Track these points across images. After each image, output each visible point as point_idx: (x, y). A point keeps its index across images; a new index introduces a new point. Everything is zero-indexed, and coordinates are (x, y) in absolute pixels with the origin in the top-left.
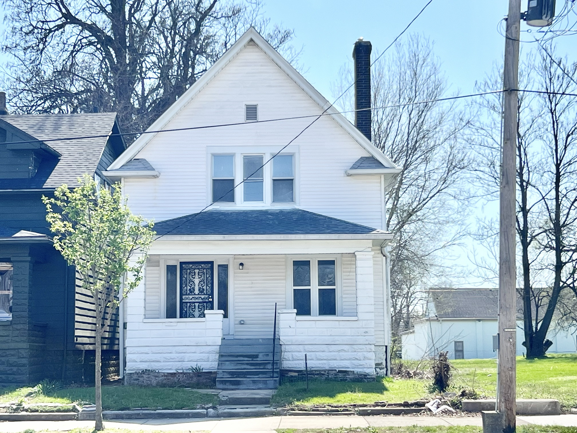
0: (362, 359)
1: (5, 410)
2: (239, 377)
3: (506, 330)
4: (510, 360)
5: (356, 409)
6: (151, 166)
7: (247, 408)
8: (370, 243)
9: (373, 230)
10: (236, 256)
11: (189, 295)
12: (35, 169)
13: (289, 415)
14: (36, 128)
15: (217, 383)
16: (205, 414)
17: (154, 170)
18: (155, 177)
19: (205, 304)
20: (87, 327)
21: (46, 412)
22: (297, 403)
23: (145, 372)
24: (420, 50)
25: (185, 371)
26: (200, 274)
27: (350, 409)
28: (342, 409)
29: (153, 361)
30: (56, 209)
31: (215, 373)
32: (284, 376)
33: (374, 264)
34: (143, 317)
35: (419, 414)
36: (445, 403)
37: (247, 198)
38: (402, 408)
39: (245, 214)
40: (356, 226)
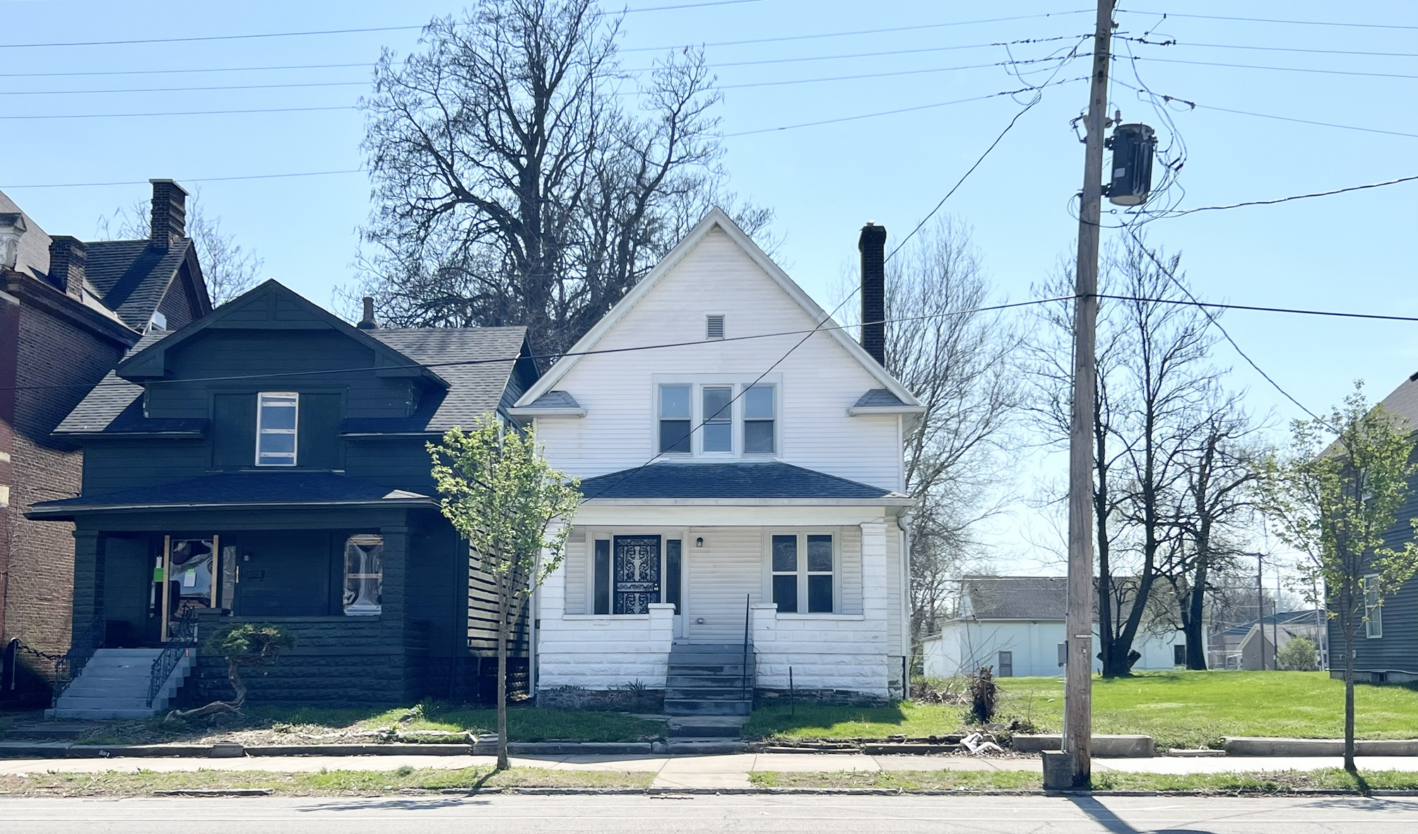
0: (870, 674)
1: (372, 739)
2: (696, 698)
3: (1078, 636)
4: (1082, 678)
5: (862, 745)
6: (574, 401)
7: (708, 742)
8: (881, 511)
9: (886, 492)
10: (692, 528)
11: (626, 582)
12: (414, 405)
13: (768, 752)
14: (415, 347)
15: (665, 706)
16: (647, 750)
17: (578, 406)
18: (580, 416)
19: (648, 595)
20: (484, 624)
21: (429, 743)
22: (778, 736)
23: (565, 689)
24: (953, 237)
25: (621, 689)
26: (642, 553)
27: (854, 745)
28: (842, 744)
29: (576, 674)
30: (445, 460)
31: (663, 692)
32: (759, 697)
33: (887, 542)
34: (563, 611)
35: (951, 754)
36: (989, 739)
37: (708, 447)
38: (927, 745)
39: (706, 469)
40: (861, 486)
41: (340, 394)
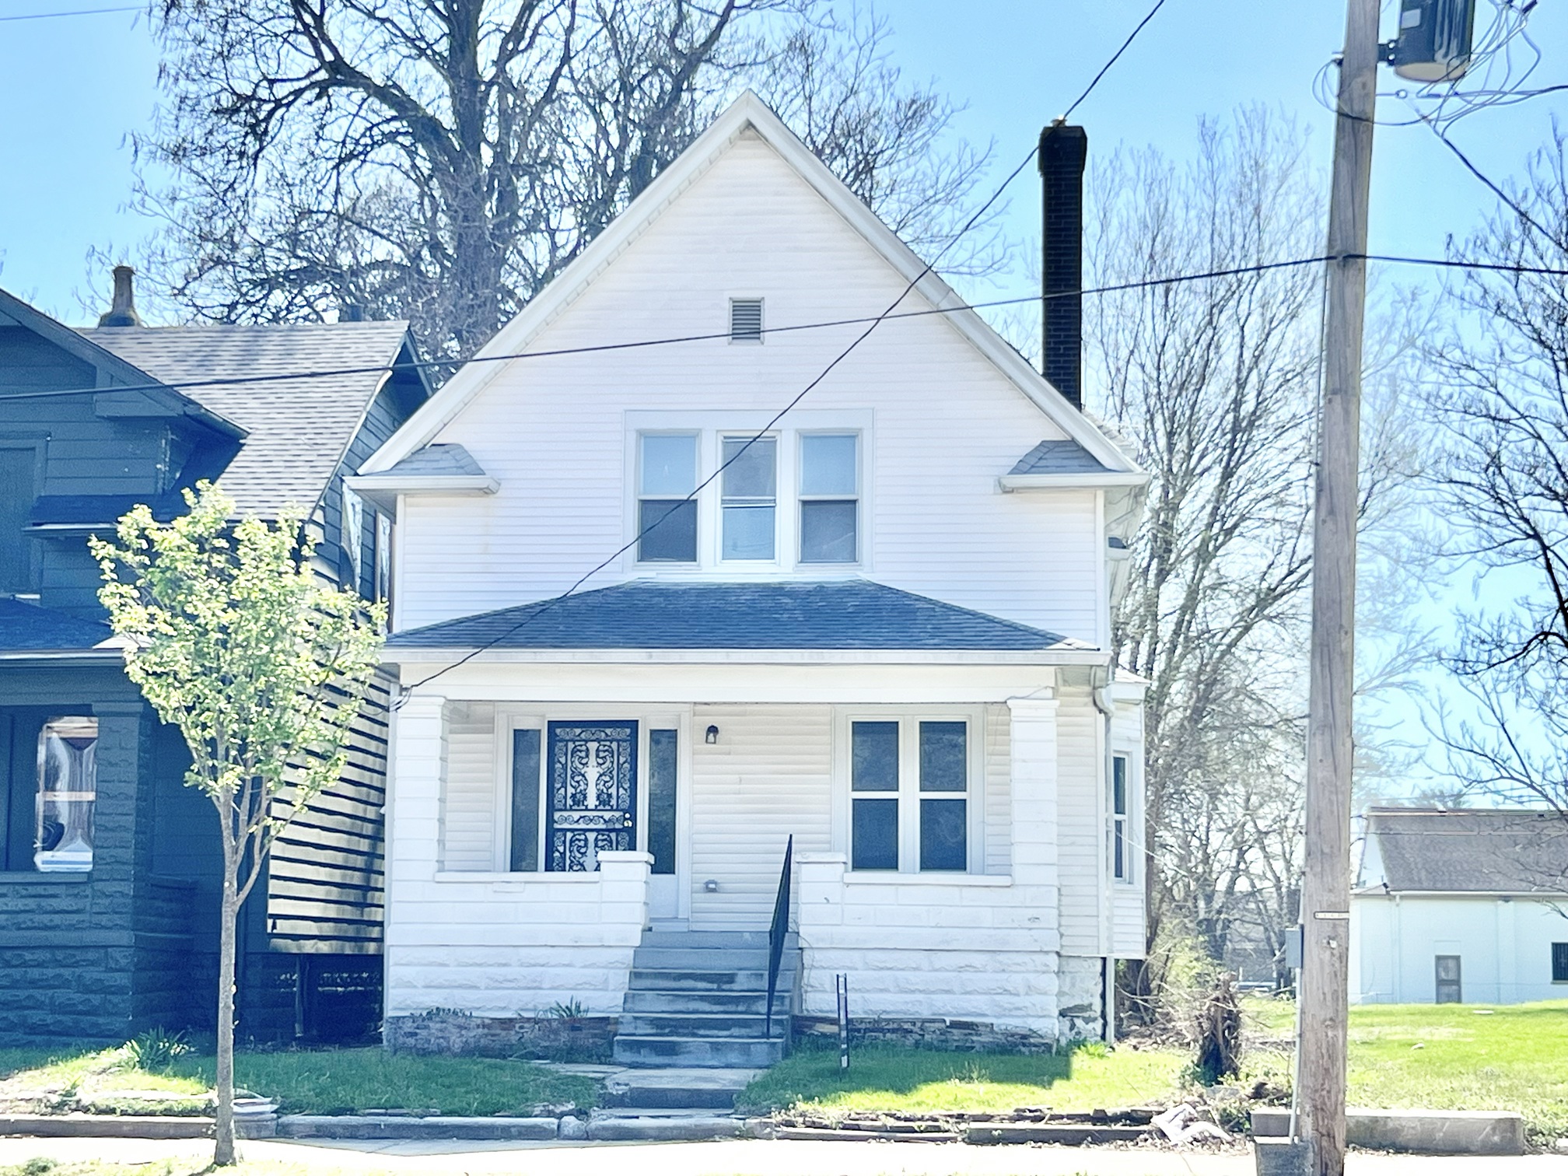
0: (1022, 991)
1: (30, 1107)
2: (678, 1035)
3: (1321, 916)
4: (1329, 997)
5: (963, 1126)
6: (475, 462)
7: (668, 1117)
8: (1048, 676)
9: (1056, 639)
10: (698, 707)
11: (571, 810)
12: (172, 471)
13: (779, 1138)
14: (192, 361)
15: (616, 1048)
16: (552, 1131)
17: (481, 472)
18: (486, 492)
19: (613, 835)
20: (311, 891)
21: (136, 1114)
22: (802, 1106)
23: (434, 1014)
25: (541, 1015)
26: (602, 754)
27: (947, 1126)
28: (924, 1124)
29: (460, 987)
31: (617, 1021)
32: (803, 1033)
33: (1059, 735)
34: (436, 866)
35: (1130, 1144)
36: (1206, 1116)
37: (732, 549)
38: (1088, 1126)
39: (721, 592)
40: (1013, 627)
41: (33, 449)
